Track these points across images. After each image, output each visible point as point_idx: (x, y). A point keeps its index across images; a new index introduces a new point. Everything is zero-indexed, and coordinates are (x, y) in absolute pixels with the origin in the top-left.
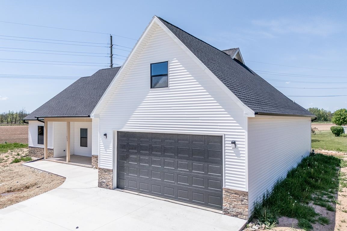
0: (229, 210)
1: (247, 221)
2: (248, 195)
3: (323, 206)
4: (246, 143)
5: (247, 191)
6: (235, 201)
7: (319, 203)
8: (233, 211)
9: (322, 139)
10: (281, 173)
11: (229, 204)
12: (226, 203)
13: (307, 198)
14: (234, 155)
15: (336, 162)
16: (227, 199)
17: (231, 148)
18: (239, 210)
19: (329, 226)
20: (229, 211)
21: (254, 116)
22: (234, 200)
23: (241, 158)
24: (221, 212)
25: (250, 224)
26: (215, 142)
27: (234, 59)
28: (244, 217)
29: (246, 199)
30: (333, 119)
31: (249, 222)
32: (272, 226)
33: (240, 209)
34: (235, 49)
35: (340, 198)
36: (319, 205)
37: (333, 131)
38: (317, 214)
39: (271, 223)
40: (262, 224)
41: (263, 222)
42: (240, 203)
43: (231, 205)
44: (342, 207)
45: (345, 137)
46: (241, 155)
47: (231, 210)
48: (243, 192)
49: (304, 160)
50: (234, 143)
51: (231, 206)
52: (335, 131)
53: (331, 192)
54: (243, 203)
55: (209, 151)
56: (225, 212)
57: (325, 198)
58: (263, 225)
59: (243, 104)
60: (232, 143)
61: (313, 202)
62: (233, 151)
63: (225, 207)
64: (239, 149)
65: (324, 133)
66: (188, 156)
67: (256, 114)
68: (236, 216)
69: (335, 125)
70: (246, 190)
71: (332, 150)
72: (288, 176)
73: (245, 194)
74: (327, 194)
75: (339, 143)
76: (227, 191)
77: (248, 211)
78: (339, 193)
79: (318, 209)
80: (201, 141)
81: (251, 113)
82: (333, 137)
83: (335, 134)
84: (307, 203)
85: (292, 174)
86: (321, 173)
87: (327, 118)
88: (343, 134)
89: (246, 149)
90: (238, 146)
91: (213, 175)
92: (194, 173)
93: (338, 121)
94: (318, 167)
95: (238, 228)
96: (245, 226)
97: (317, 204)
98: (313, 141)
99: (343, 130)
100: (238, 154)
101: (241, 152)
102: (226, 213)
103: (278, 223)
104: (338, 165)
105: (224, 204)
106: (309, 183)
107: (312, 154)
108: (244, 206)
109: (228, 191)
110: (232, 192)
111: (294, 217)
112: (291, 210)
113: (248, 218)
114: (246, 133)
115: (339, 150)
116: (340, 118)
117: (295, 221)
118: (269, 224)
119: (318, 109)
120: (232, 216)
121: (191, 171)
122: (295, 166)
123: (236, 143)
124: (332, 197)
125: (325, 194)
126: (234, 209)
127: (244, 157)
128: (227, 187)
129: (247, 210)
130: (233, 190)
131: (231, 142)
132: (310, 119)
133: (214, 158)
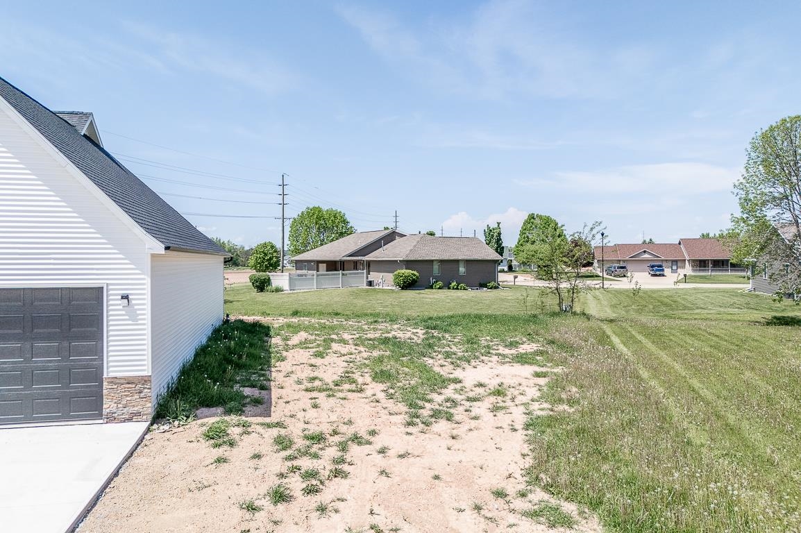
0: (115, 413)
1: (149, 422)
2: (150, 381)
3: (253, 386)
4: (148, 297)
5: (150, 374)
6: (127, 396)
7: (247, 384)
8: (123, 413)
9: (236, 298)
10: (186, 353)
11: (115, 403)
12: (110, 403)
13: (230, 380)
14: (127, 317)
15: (263, 331)
16: (113, 395)
17: (121, 307)
18: (136, 409)
19: (265, 406)
20: (116, 415)
21: (163, 252)
22: (126, 394)
23: (140, 322)
24: (101, 421)
25: (155, 426)
26: (85, 300)
27: (85, 136)
28: (145, 417)
29: (148, 387)
30: (252, 262)
31: (152, 424)
32: (189, 420)
33: (137, 406)
34: (88, 115)
35: (274, 375)
36: (248, 386)
37: (253, 283)
38: (247, 397)
39: (188, 417)
40: (174, 421)
41: (176, 418)
42: (136, 396)
43: (120, 403)
44: (277, 383)
45: (273, 292)
46: (140, 317)
47: (120, 413)
48: (142, 376)
49: (216, 331)
50: (125, 297)
51: (119, 406)
52: (257, 282)
53: (262, 369)
54: (142, 395)
55: (73, 316)
56: (107, 418)
57: (254, 377)
58: (176, 423)
59: (145, 232)
60: (122, 298)
61: (238, 385)
62: (124, 312)
63: (108, 410)
64: (136, 307)
65: (238, 288)
66: (21, 331)
67: (167, 248)
68: (128, 420)
69: (254, 272)
70: (148, 372)
71: (253, 314)
72: (197, 355)
73: (145, 380)
74: (257, 373)
75: (264, 303)
76: (112, 382)
77: (149, 408)
78: (273, 369)
79: (247, 391)
80: (54, 300)
81: (159, 248)
82: (254, 293)
83: (257, 287)
84: (232, 387)
85: (202, 352)
86: (244, 346)
87: (237, 260)
88: (269, 287)
89: (148, 307)
90: (134, 302)
91: (80, 360)
92: (36, 362)
93: (259, 263)
94: (239, 338)
95: (138, 433)
96: (148, 430)
97: (244, 386)
98: (226, 302)
99: (269, 279)
100: (134, 317)
101: (138, 312)
102: (111, 419)
103: (196, 416)
104: (267, 335)
105: (104, 406)
106: (230, 362)
107: (227, 322)
108: (144, 399)
109: (114, 381)
110: (122, 381)
111: (217, 406)
112: (213, 397)
113: (150, 418)
114: (148, 281)
115: (264, 314)
116: (264, 259)
117: (220, 410)
118: (185, 418)
119: (222, 242)
120: (121, 422)
121: (26, 361)
122: (204, 341)
123: (130, 297)
124: (263, 375)
125: (254, 374)
126: (126, 409)
127: (144, 319)
128: (112, 375)
129: (150, 405)
130: (124, 378)
131: (120, 297)
132: (222, 260)
133: (83, 329)
